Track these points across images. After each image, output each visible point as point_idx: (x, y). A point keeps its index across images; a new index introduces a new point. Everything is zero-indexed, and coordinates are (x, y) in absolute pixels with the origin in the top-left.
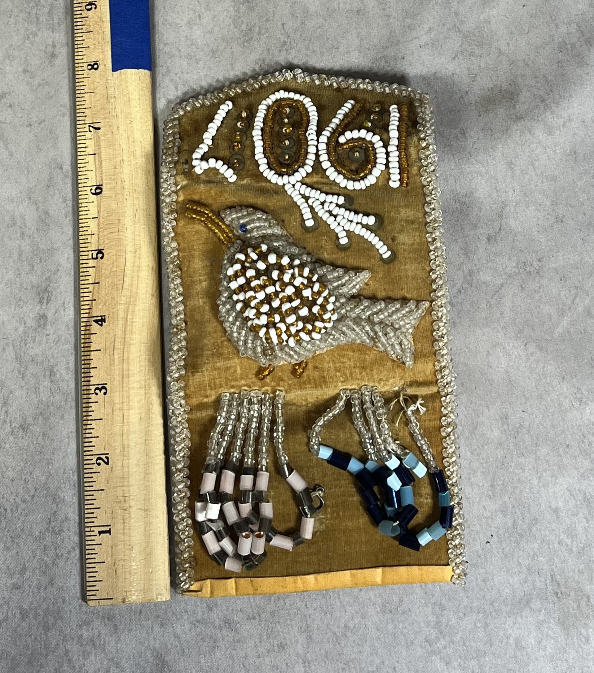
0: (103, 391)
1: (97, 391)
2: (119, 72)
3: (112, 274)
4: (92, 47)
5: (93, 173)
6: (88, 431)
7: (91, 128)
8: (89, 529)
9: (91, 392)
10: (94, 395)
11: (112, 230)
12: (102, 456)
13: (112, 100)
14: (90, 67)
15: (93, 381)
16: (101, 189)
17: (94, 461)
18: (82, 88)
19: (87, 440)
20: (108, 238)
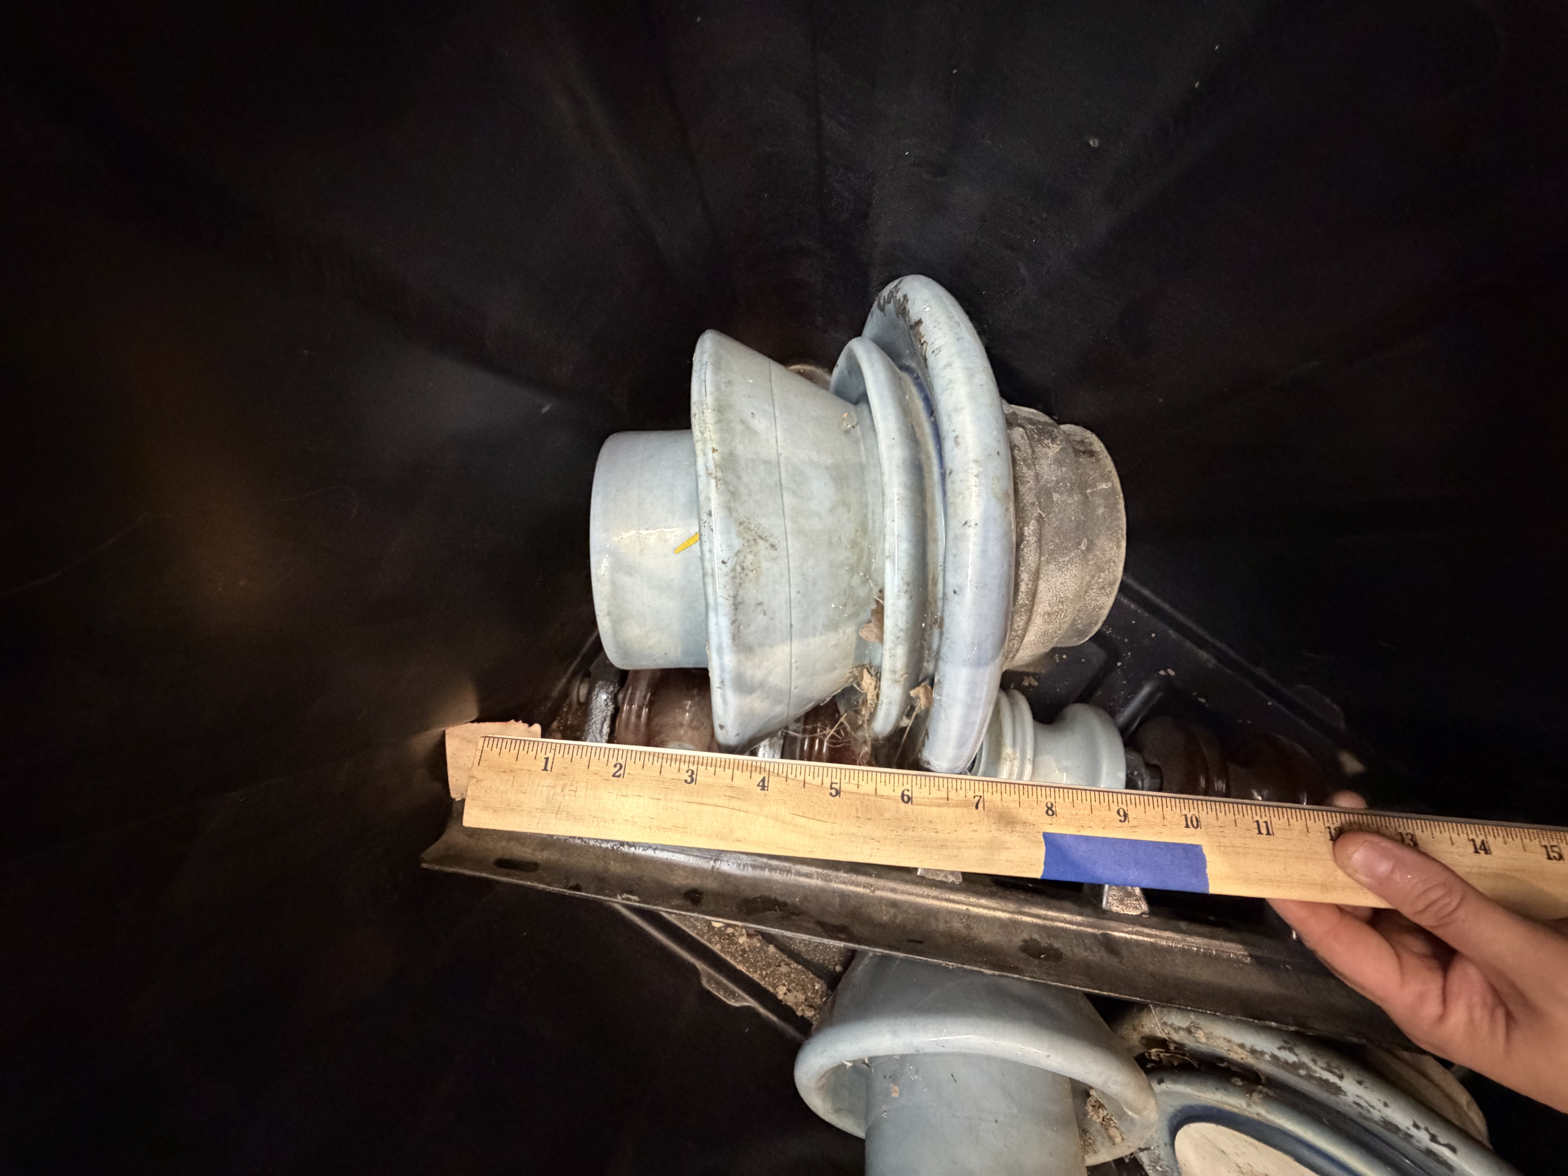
0: (689, 780)
1: (690, 773)
2: (1042, 840)
3: (812, 804)
4: (1074, 812)
5: (926, 794)
6: (651, 757)
7: (979, 798)
8: (553, 747)
9: (691, 765)
10: (687, 769)
11: (860, 809)
12: (621, 772)
13: (1009, 828)
14: (1049, 805)
15: (702, 768)
16: (907, 802)
17: (620, 761)
18: (1026, 793)
19: (643, 754)
20: (851, 805)
